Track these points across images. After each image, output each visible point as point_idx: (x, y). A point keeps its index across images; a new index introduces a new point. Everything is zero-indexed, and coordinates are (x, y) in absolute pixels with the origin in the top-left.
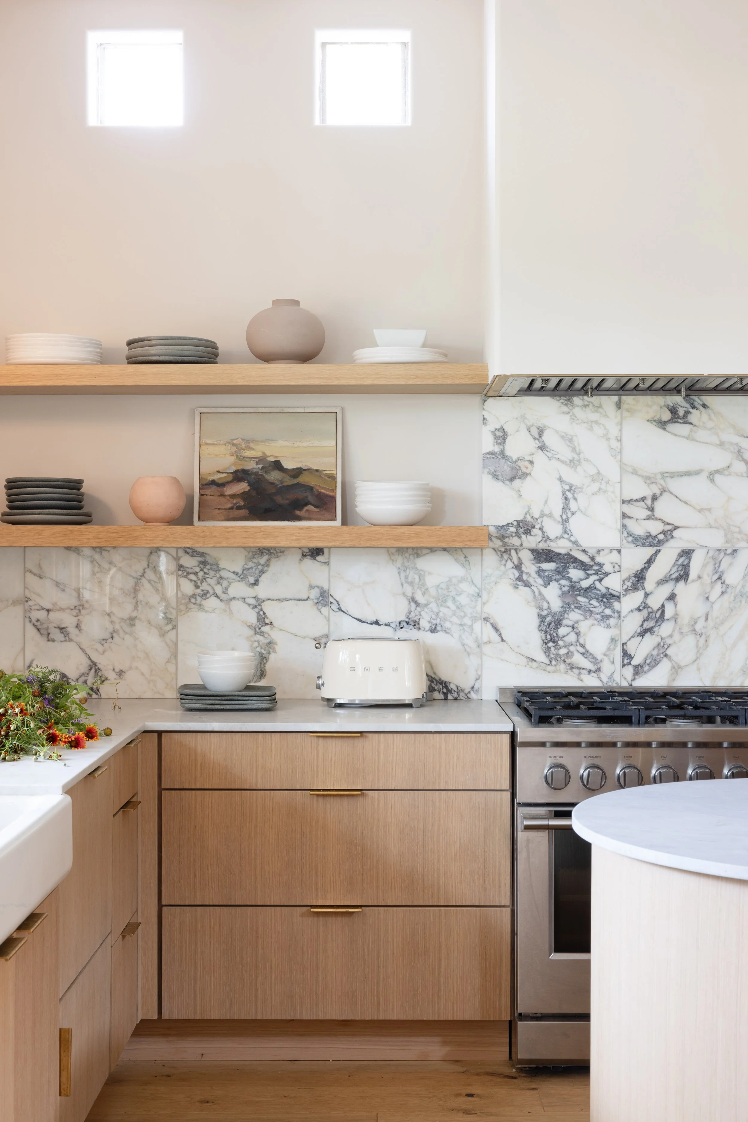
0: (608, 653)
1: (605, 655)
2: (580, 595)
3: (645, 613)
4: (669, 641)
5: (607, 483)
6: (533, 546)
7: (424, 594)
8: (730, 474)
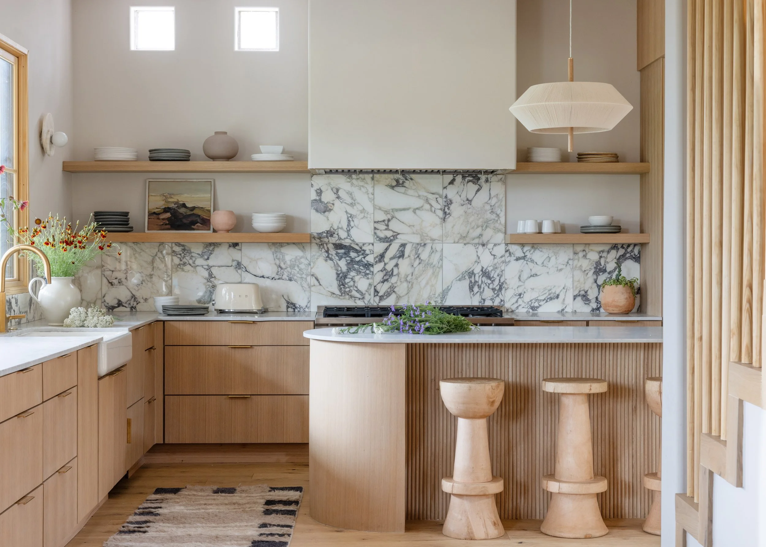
0: (368, 291)
1: (366, 291)
2: (355, 264)
3: (385, 272)
4: (395, 285)
5: (367, 214)
6: (334, 242)
7: (284, 264)
8: (423, 210)
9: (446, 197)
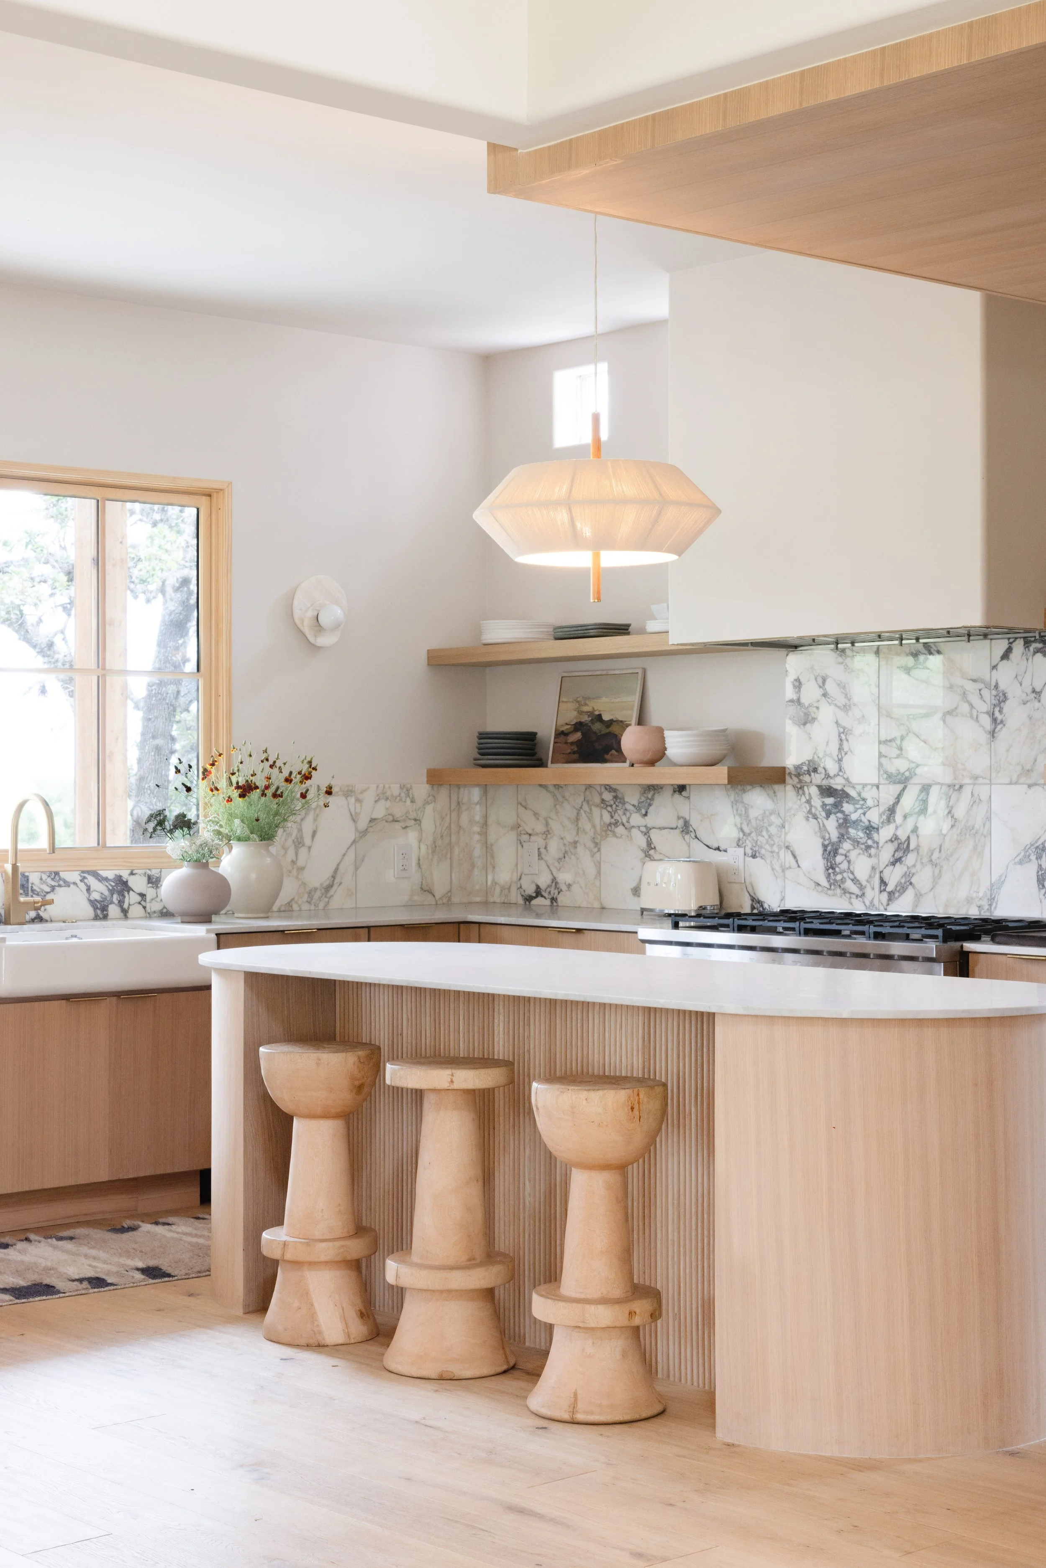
0: (869, 880)
2: (850, 827)
3: (896, 843)
4: (913, 870)
5: (869, 725)
6: (819, 782)
7: (748, 825)
8: (957, 715)
9: (996, 687)
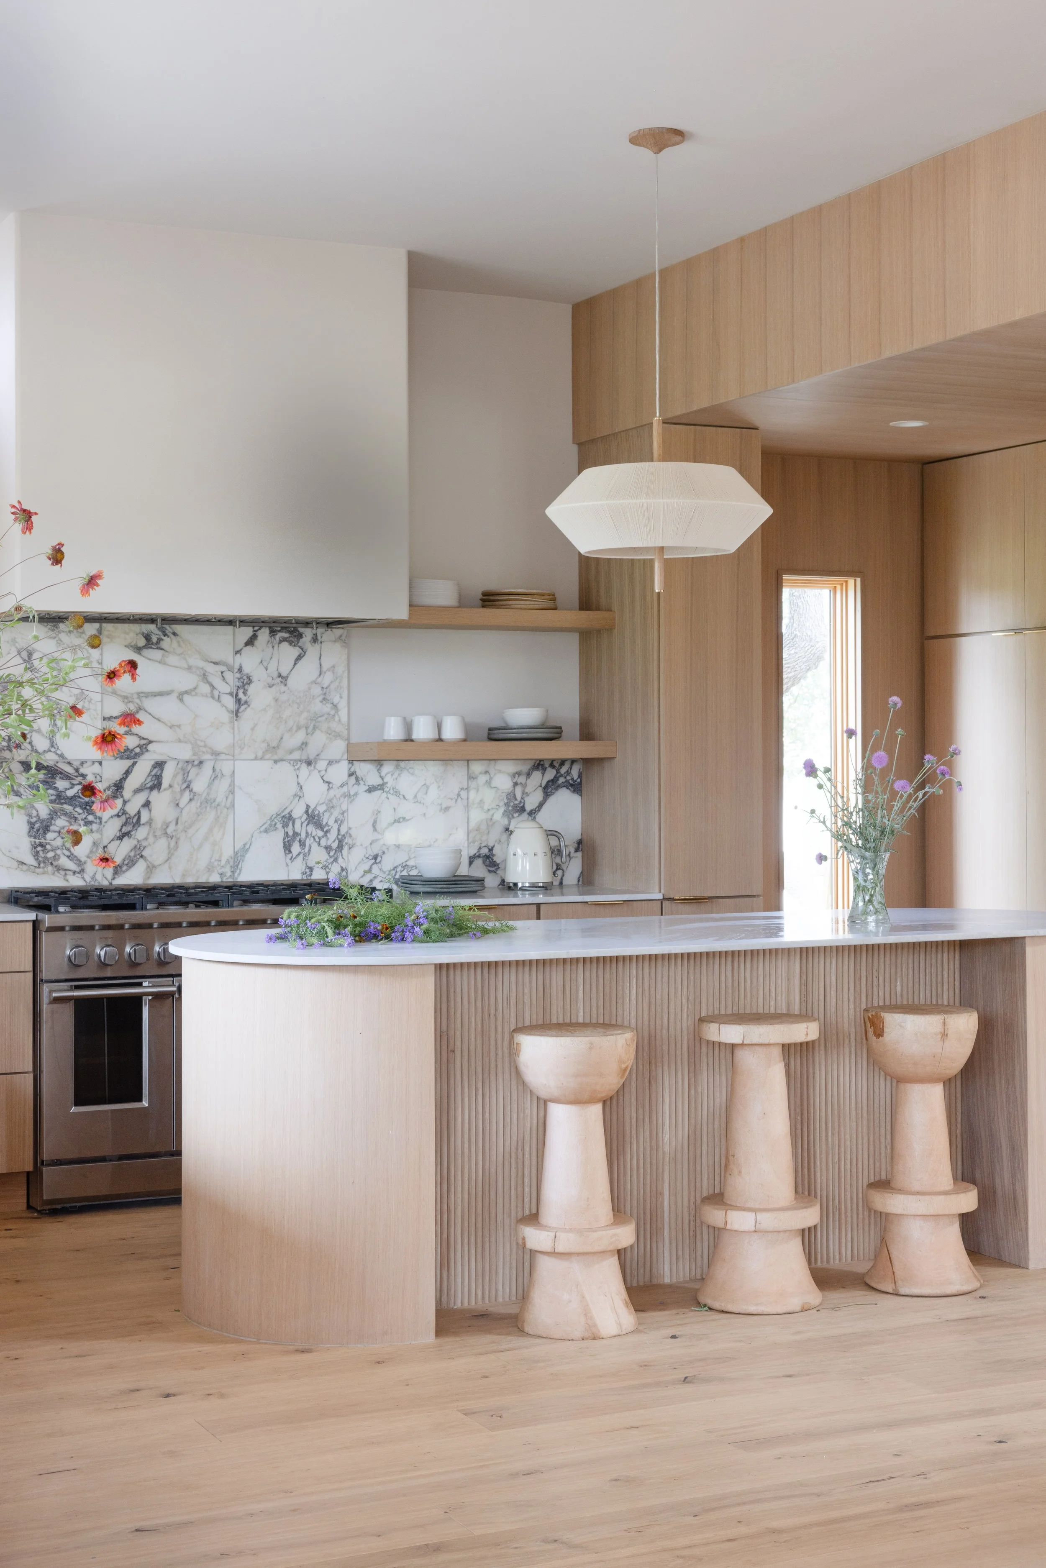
0: (91, 855)
1: (88, 857)
2: (66, 803)
3: (123, 818)
4: (144, 844)
5: (90, 702)
6: (23, 758)
8: (196, 695)
9: (240, 670)
